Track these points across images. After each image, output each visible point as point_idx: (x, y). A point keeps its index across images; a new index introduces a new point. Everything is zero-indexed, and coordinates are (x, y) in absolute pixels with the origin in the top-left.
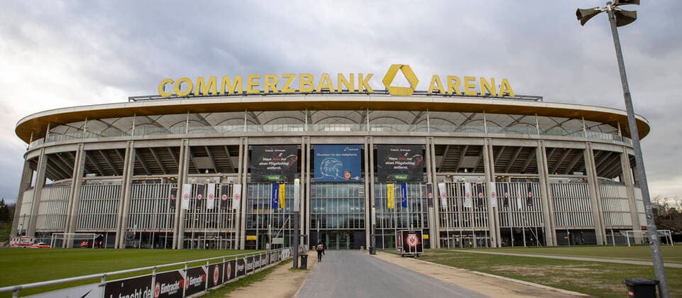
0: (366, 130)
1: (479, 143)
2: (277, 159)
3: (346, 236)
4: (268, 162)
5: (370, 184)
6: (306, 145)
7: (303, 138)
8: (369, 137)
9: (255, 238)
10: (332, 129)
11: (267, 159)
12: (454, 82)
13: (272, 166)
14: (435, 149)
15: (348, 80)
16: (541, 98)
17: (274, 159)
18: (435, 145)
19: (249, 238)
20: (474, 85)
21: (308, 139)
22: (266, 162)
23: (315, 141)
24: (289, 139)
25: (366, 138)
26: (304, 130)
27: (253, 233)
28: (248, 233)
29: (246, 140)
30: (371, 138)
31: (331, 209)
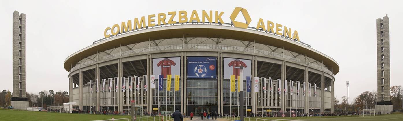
0: (219, 49)
1: (280, 63)
3: (207, 109)
5: (220, 81)
6: (184, 57)
7: (182, 53)
8: (220, 52)
9: (157, 109)
10: (199, 47)
12: (271, 25)
14: (257, 63)
15: (209, 16)
16: (310, 46)
18: (257, 61)
19: (154, 109)
20: (281, 29)
21: (185, 53)
23: (189, 55)
24: (174, 54)
25: (219, 53)
26: (183, 47)
27: (156, 107)
28: (154, 106)
29: (150, 55)
30: (222, 54)
31: (198, 93)
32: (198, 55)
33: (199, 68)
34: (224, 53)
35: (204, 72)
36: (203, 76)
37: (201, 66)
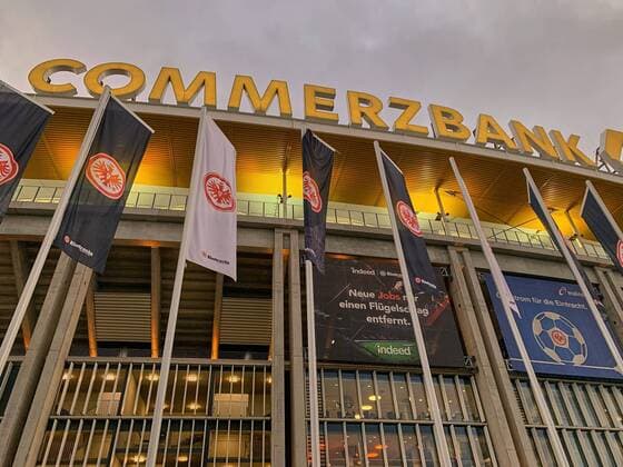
2: (390, 296)
4: (366, 301)
6: (464, 269)
7: (452, 252)
11: (361, 294)
13: (382, 313)
17: (382, 296)
22: (358, 300)
25: (600, 272)
29: (294, 237)
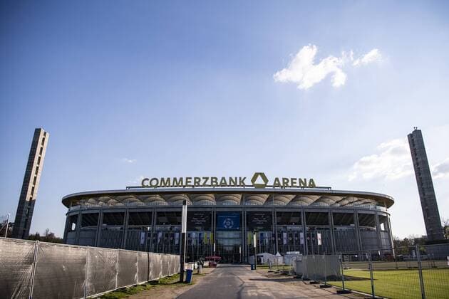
0: (243, 204)
4: (195, 220)
5: (244, 231)
6: (214, 212)
7: (212, 209)
18: (277, 212)
21: (215, 209)
23: (218, 210)
25: (243, 209)
32: (226, 210)
33: (227, 221)
34: (247, 208)
35: (231, 225)
36: (230, 227)
37: (229, 219)
